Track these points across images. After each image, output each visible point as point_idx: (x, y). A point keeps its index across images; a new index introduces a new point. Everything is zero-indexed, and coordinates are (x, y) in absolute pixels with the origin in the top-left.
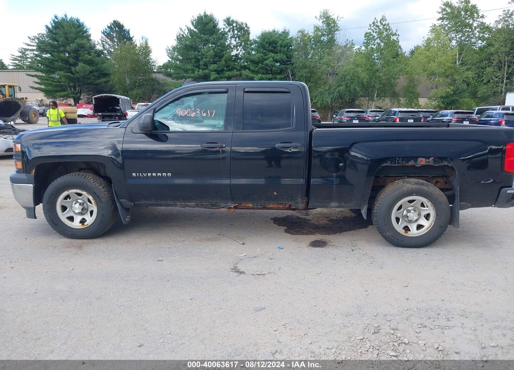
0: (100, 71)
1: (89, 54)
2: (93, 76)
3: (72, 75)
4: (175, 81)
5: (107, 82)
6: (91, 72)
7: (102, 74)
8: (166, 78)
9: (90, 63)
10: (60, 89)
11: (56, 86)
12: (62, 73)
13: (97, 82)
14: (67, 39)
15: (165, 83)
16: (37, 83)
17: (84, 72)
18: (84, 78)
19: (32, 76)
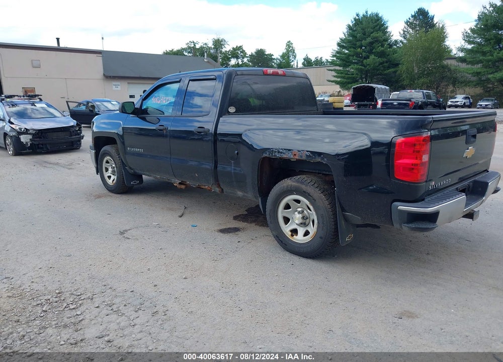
0: (390, 61)
1: (382, 46)
2: (382, 67)
3: (363, 68)
4: (469, 66)
5: (395, 72)
6: (381, 63)
7: (393, 65)
8: (460, 64)
9: (382, 54)
10: (351, 81)
11: (348, 78)
12: (356, 66)
13: (385, 72)
14: (364, 34)
15: (456, 69)
16: (334, 76)
17: (374, 64)
18: (374, 69)
19: (332, 70)
